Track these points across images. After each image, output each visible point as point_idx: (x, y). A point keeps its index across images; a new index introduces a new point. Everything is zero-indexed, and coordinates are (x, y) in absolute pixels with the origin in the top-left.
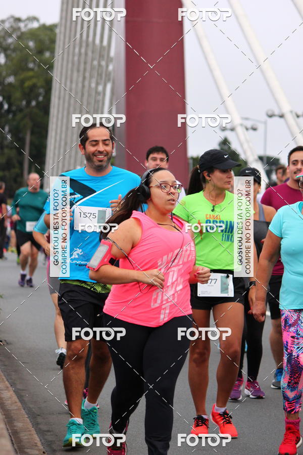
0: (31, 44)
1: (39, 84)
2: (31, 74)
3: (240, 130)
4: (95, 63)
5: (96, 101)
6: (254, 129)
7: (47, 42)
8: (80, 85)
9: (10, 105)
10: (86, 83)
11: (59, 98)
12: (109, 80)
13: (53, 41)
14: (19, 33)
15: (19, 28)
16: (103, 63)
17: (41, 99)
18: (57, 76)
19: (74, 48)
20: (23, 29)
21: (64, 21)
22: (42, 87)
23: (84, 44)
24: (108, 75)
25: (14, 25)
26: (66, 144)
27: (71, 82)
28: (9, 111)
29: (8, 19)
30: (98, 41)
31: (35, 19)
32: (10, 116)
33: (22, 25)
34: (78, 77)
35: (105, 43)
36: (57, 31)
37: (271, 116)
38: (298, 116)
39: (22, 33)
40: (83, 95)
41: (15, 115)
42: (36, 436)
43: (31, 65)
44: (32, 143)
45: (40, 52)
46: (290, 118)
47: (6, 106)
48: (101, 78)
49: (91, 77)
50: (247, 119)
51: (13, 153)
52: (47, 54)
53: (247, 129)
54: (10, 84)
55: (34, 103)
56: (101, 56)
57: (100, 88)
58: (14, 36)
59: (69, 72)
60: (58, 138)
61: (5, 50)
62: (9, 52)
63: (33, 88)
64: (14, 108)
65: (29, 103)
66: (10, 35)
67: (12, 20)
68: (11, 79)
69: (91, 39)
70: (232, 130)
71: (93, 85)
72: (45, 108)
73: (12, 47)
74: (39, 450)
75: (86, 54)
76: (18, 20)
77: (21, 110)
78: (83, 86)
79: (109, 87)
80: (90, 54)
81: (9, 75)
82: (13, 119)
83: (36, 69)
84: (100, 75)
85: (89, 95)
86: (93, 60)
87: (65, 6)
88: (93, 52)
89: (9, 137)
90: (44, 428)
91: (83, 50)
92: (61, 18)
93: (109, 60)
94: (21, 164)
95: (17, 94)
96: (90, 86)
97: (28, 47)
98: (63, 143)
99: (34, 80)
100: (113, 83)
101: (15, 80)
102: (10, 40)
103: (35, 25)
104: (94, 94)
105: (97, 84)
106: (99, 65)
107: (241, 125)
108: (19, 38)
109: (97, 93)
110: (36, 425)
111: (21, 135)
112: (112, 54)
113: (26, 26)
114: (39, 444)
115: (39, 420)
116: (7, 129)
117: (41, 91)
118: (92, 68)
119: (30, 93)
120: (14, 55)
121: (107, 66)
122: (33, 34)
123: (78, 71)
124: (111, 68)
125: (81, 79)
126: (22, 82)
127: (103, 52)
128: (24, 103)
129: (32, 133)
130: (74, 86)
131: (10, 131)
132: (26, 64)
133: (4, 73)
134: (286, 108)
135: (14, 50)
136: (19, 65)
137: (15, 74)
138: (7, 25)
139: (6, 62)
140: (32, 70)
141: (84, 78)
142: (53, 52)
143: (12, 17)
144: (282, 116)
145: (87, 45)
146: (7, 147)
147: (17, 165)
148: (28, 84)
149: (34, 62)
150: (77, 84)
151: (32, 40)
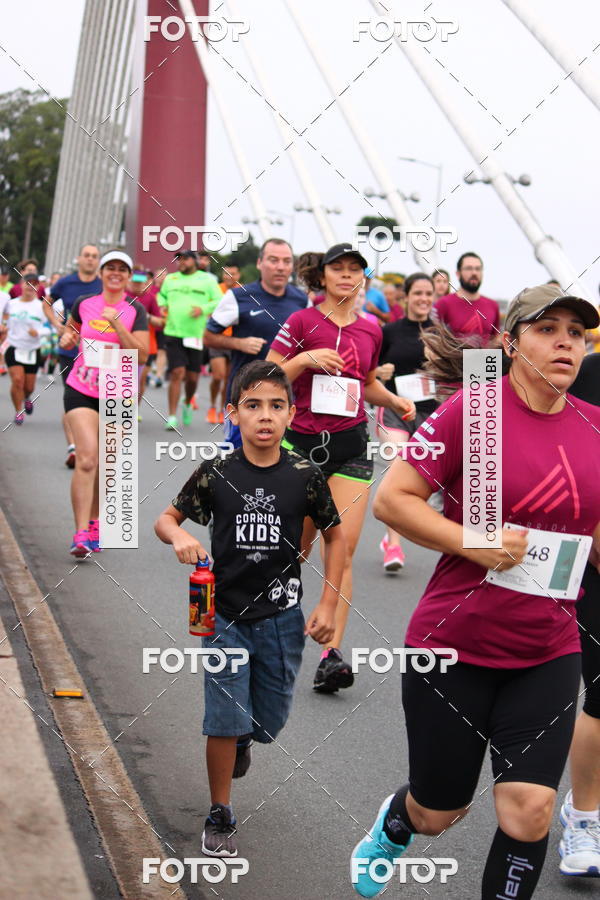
0: (39, 119)
1: (45, 163)
2: (37, 151)
3: (264, 224)
4: (108, 142)
5: (107, 185)
6: (280, 223)
7: (57, 118)
8: (90, 167)
9: (12, 185)
10: (97, 164)
11: (66, 179)
12: (122, 162)
13: (63, 117)
14: (27, 107)
15: (27, 102)
16: (117, 143)
17: (46, 179)
18: (65, 155)
20: (32, 103)
21: (76, 95)
22: (48, 166)
23: (97, 122)
24: (121, 157)
25: (23, 99)
26: (71, 230)
27: (81, 161)
28: (10, 191)
29: (16, 91)
30: (112, 119)
31: (45, 92)
32: (12, 197)
33: (30, 98)
34: (88, 156)
35: (120, 121)
36: (69, 106)
37: (299, 210)
38: (328, 212)
39: (31, 108)
41: (16, 196)
42: (18, 550)
43: (38, 142)
44: (33, 229)
45: (49, 128)
46: (320, 213)
47: (8, 186)
49: (103, 158)
50: (272, 212)
51: (12, 238)
52: (56, 131)
53: (272, 223)
54: (13, 162)
55: (38, 184)
56: (115, 135)
57: (112, 170)
58: (22, 110)
59: (79, 151)
60: (62, 223)
61: (11, 124)
62: (14, 127)
63: (38, 167)
64: (16, 189)
65: (33, 183)
66: (17, 109)
67: (20, 92)
68: (15, 157)
70: (256, 223)
71: (105, 166)
72: (50, 190)
73: (18, 121)
74: (21, 565)
75: (99, 132)
76: (27, 93)
77: (23, 191)
78: (93, 167)
79: (121, 169)
81: (12, 153)
82: (15, 201)
83: (43, 146)
85: (100, 177)
86: (106, 138)
87: (78, 79)
88: (106, 130)
89: (9, 219)
90: (28, 541)
91: (95, 128)
92: (74, 92)
93: (124, 140)
94: (20, 250)
95: (21, 174)
96: (100, 167)
97: (35, 123)
98: (67, 229)
99: (40, 159)
100: (127, 166)
101: (20, 156)
102: (16, 115)
103: (45, 99)
104: (104, 175)
105: (109, 165)
106: (113, 145)
107: (266, 218)
108: (27, 112)
109: (108, 176)
110: (19, 537)
111: (22, 219)
112: (127, 133)
113: (35, 99)
114: (21, 558)
115: (23, 532)
116: (7, 211)
117: (48, 171)
119: (35, 173)
120: (19, 131)
121: (121, 147)
122: (42, 109)
123: (89, 150)
124: (125, 148)
125: (91, 159)
126: (27, 160)
127: (117, 132)
128: (28, 183)
129: (35, 217)
130: (83, 167)
131: (11, 214)
132: (33, 140)
133: (8, 150)
134: (315, 204)
135: (21, 125)
136: (24, 144)
137: (19, 151)
138: (14, 98)
139: (10, 139)
140: (38, 147)
141: (95, 158)
142: (62, 129)
143: (20, 89)
144: (310, 211)
145: (100, 123)
146: (7, 231)
147: (16, 251)
148: (33, 163)
149: (41, 139)
150: (87, 164)
151: (40, 115)
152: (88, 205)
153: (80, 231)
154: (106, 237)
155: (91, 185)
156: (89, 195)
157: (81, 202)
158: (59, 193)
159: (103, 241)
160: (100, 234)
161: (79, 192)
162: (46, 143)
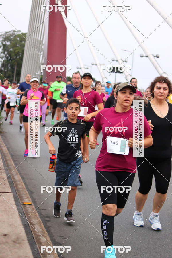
0: (18, 39)
1: (20, 51)
2: (18, 48)
3: (83, 69)
4: (38, 45)
5: (38, 58)
6: (87, 68)
8: (33, 52)
9: (11, 57)
11: (26, 56)
12: (42, 51)
13: (25, 38)
14: (15, 35)
15: (15, 34)
16: (41, 46)
17: (20, 56)
18: (26, 49)
19: (32, 40)
20: (16, 34)
21: (29, 32)
23: (35, 40)
24: (42, 49)
25: (14, 33)
26: (27, 70)
27: (30, 51)
28: (10, 59)
29: (12, 31)
30: (39, 39)
31: (20, 31)
32: (11, 61)
33: (16, 33)
35: (42, 39)
36: (27, 35)
37: (93, 65)
39: (16, 35)
40: (33, 55)
41: (12, 61)
43: (18, 45)
44: (17, 70)
45: (21, 41)
48: (40, 50)
50: (85, 65)
51: (11, 73)
52: (23, 42)
53: (85, 68)
54: (11, 51)
55: (18, 57)
56: (40, 43)
58: (13, 36)
59: (30, 48)
60: (25, 68)
61: (10, 40)
62: (11, 41)
63: (18, 52)
64: (12, 59)
65: (16, 57)
66: (12, 36)
67: (13, 31)
68: (11, 50)
69: (37, 38)
70: (80, 68)
72: (21, 59)
73: (12, 39)
74: (13, 166)
75: (35, 42)
76: (15, 31)
77: (14, 59)
78: (34, 53)
79: (42, 53)
80: (36, 42)
81: (11, 48)
82: (11, 62)
83: (19, 47)
84: (39, 49)
85: (36, 55)
86: (37, 44)
87: (29, 27)
88: (38, 42)
91: (34, 41)
92: (28, 31)
93: (43, 45)
94: (13, 76)
95: (13, 54)
96: (36, 53)
97: (17, 40)
99: (19, 50)
100: (44, 52)
101: (13, 49)
102: (12, 37)
103: (20, 33)
104: (37, 55)
105: (38, 52)
106: (39, 46)
107: (83, 67)
108: (15, 37)
109: (38, 55)
111: (14, 67)
112: (44, 43)
113: (17, 33)
116: (9, 65)
117: (21, 53)
118: (37, 47)
119: (17, 54)
120: (13, 42)
121: (42, 46)
122: (19, 36)
123: (33, 48)
125: (33, 50)
126: (15, 50)
127: (41, 42)
128: (15, 57)
129: (17, 67)
130: (31, 52)
131: (10, 66)
132: (16, 45)
133: (9, 48)
134: (98, 63)
135: (13, 40)
136: (14, 46)
137: (13, 48)
138: (11, 33)
139: (10, 45)
140: (18, 47)
142: (25, 42)
143: (13, 30)
144: (96, 65)
145: (36, 40)
146: (9, 71)
148: (17, 51)
149: (19, 44)
150: (32, 52)
151: (19, 37)
152: (32, 63)
153: (30, 71)
154: (38, 73)
155: (33, 58)
156: (33, 61)
157: (30, 62)
158: (24, 60)
159: (37, 74)
160: (36, 72)
161: (30, 60)
162: (20, 46)
